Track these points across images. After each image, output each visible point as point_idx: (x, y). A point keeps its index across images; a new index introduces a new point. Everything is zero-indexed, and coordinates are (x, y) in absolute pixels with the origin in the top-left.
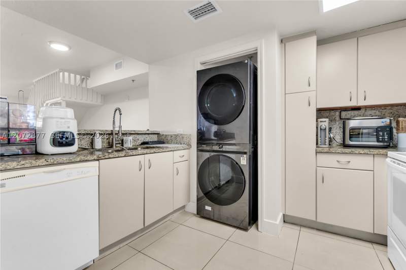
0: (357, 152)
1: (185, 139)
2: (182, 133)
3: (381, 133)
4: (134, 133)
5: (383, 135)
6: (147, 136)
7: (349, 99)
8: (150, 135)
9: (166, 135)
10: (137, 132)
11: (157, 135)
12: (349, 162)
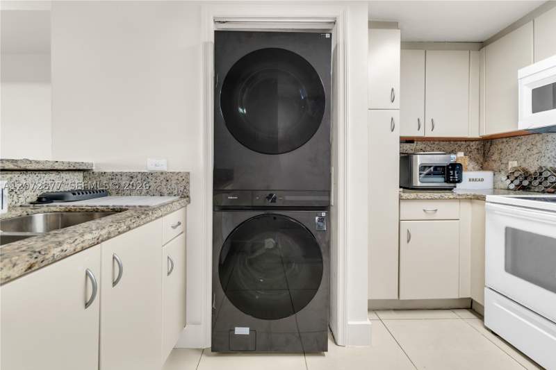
0: (446, 197)
1: (174, 182)
2: (165, 169)
3: (451, 172)
4: (11, 166)
5: (454, 175)
6: (53, 176)
7: (417, 128)
8: (63, 175)
9: (114, 175)
10: (23, 166)
11: (81, 175)
12: (436, 210)
